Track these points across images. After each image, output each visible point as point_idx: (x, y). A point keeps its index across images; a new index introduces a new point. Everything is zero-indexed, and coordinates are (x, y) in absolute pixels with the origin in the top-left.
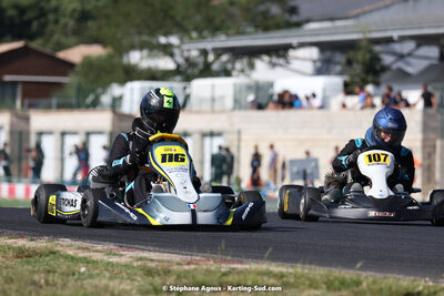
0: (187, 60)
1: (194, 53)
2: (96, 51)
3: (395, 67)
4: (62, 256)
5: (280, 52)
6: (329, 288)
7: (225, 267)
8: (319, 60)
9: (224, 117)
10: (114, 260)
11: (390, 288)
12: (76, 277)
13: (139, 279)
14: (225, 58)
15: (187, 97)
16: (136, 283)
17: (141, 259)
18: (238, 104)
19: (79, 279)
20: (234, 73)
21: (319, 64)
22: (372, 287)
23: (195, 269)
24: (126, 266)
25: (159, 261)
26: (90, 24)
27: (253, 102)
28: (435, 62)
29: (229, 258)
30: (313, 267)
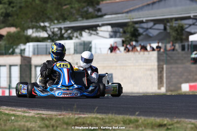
0: (53, 33)
1: (56, 30)
2: (13, 30)
3: (144, 34)
4: (3, 114)
5: (93, 28)
6: (124, 123)
7: (77, 116)
8: (112, 32)
9: (70, 57)
10: (27, 114)
11: (152, 123)
12: (10, 122)
13: (38, 122)
14: (69, 32)
16: (37, 124)
17: (38, 114)
18: (76, 51)
19: (11, 122)
20: (74, 38)
21: (112, 34)
22: (144, 122)
23: (63, 118)
24: (32, 117)
25: (47, 114)
26: (10, 18)
28: (162, 31)
29: (78, 112)
30: (116, 115)
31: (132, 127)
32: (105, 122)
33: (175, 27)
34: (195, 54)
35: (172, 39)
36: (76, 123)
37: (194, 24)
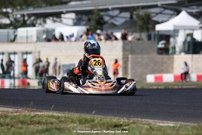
1: (19, 16)
3: (110, 22)
5: (58, 15)
6: (80, 123)
7: (33, 114)
8: (76, 19)
9: (32, 45)
11: (108, 123)
14: (32, 18)
15: (15, 36)
18: (39, 39)
20: (37, 25)
21: (75, 21)
22: (100, 122)
23: (19, 115)
25: (2, 111)
27: (45, 38)
28: (128, 19)
29: (35, 110)
30: (73, 113)
31: (88, 127)
32: (61, 122)
33: (142, 16)
34: (162, 44)
35: (138, 28)
36: (31, 122)
37: (161, 13)
